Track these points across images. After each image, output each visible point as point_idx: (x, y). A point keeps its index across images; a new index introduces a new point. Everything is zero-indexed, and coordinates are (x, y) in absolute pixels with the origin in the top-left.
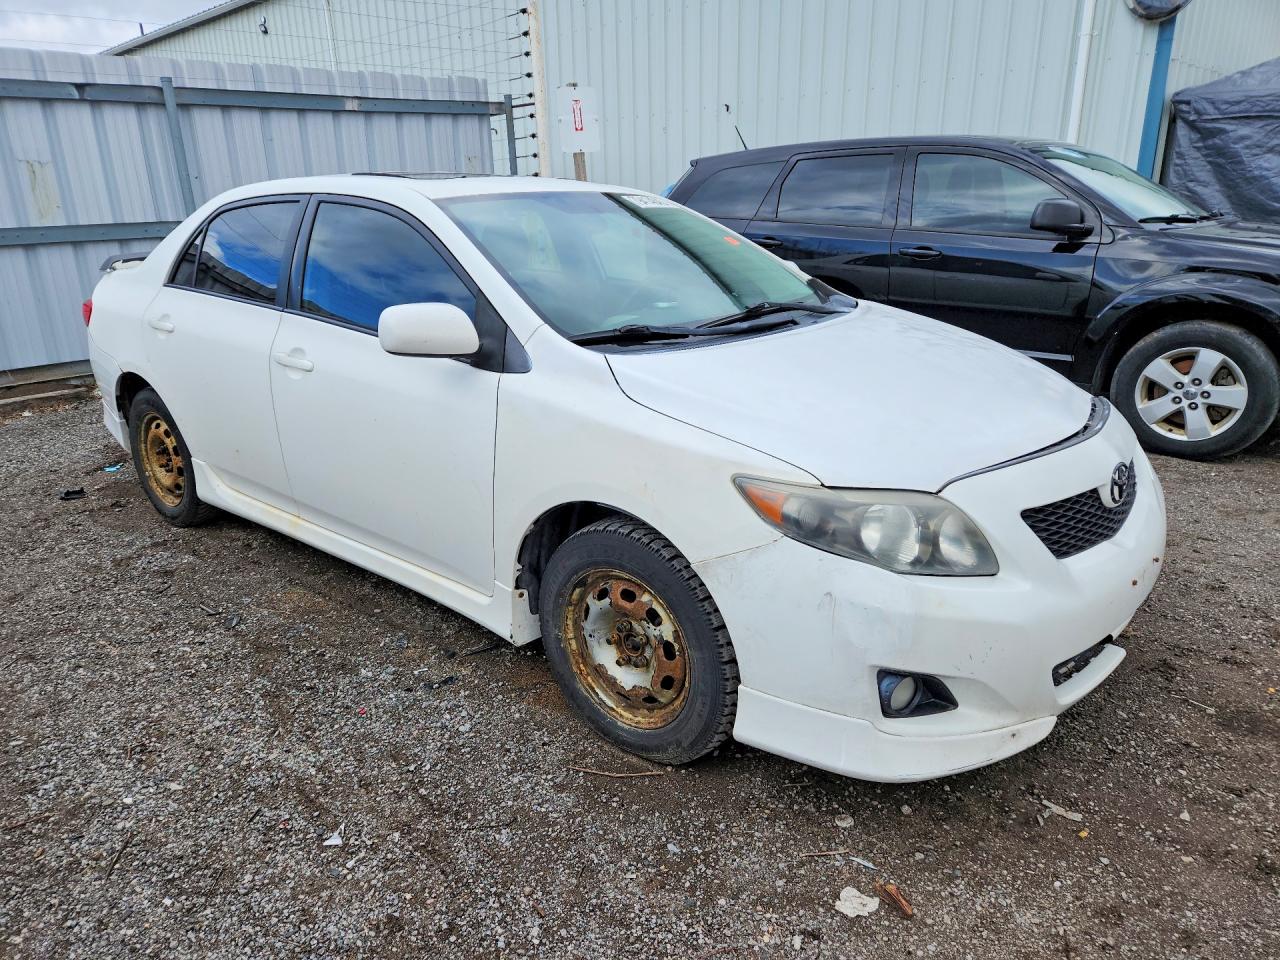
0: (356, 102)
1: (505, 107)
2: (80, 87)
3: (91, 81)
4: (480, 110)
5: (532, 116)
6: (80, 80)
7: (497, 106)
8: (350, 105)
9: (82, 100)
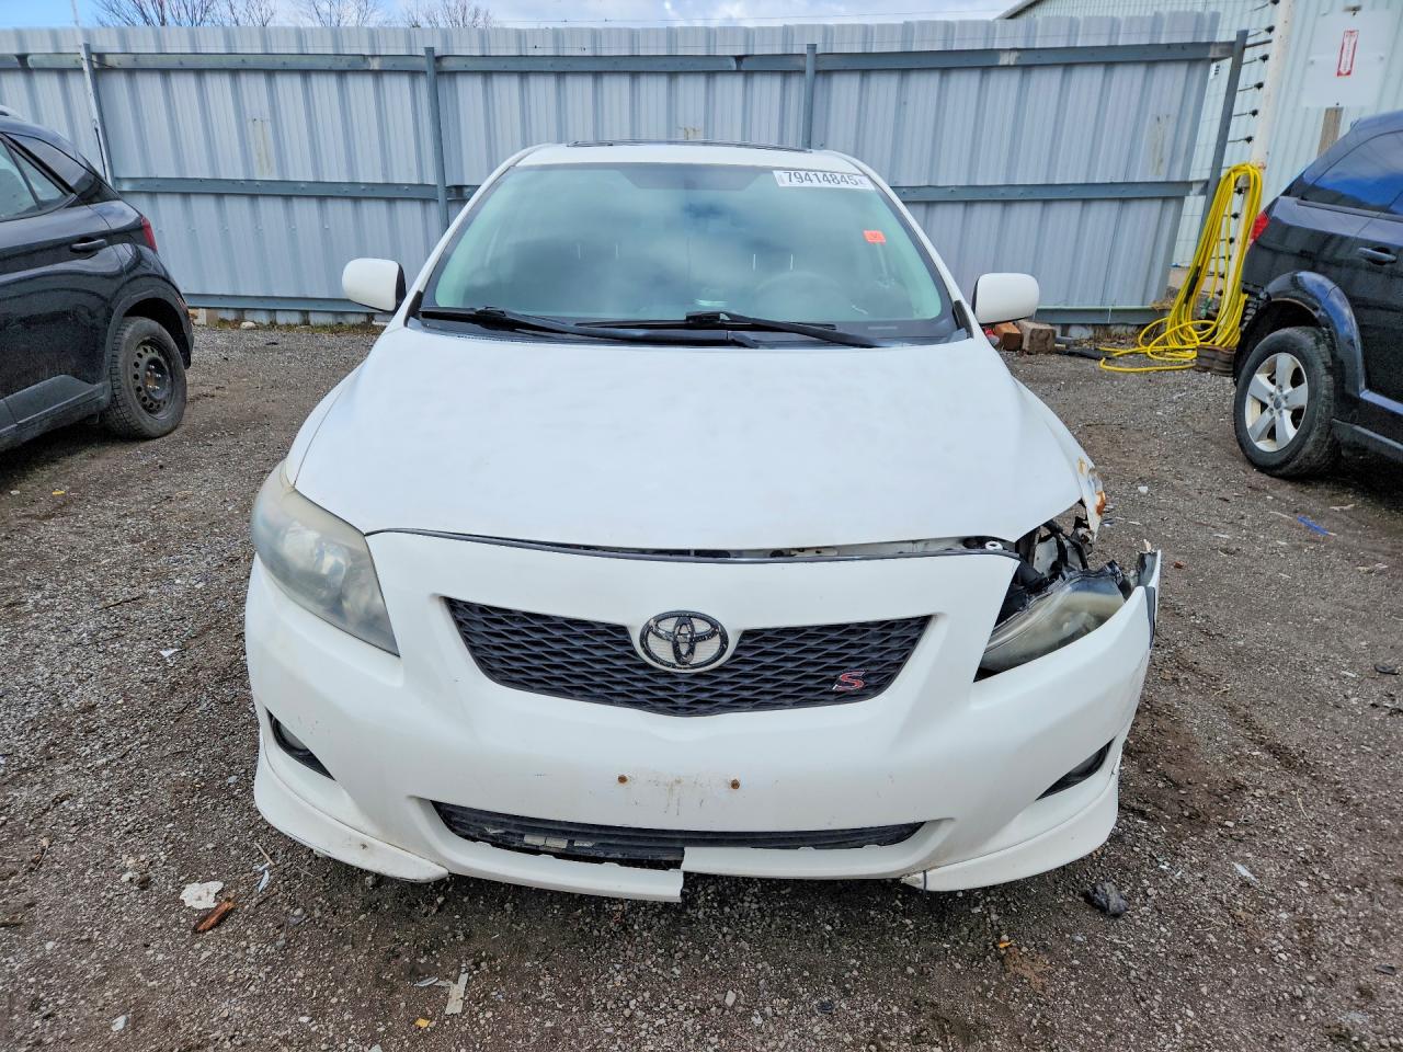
0: (1016, 54)
1: (1236, 49)
2: (739, 59)
3: (750, 53)
4: (1195, 55)
5: (1265, 58)
6: (740, 52)
7: (1225, 47)
8: (1005, 60)
9: (738, 71)
